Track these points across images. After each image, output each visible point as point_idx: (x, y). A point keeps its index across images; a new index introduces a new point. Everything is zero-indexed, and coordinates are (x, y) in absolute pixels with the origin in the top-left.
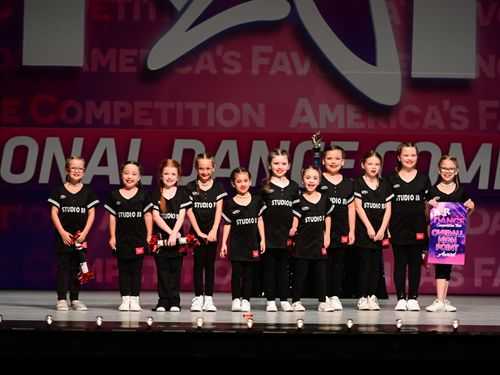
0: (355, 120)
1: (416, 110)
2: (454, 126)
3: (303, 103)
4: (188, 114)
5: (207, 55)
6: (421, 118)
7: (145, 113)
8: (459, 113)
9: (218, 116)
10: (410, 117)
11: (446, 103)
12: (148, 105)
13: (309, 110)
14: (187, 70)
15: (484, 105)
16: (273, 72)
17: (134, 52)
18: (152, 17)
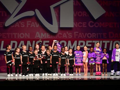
0: (48, 36)
1: (61, 34)
2: (69, 37)
3: (38, 33)
4: (13, 35)
5: (17, 23)
6: (62, 36)
7: (5, 35)
8: (70, 34)
9: (20, 36)
10: (60, 35)
11: (67, 32)
12: (5, 34)
13: (39, 34)
14: (13, 26)
15: (75, 33)
16: (31, 26)
17: (2, 23)
18: (6, 15)
